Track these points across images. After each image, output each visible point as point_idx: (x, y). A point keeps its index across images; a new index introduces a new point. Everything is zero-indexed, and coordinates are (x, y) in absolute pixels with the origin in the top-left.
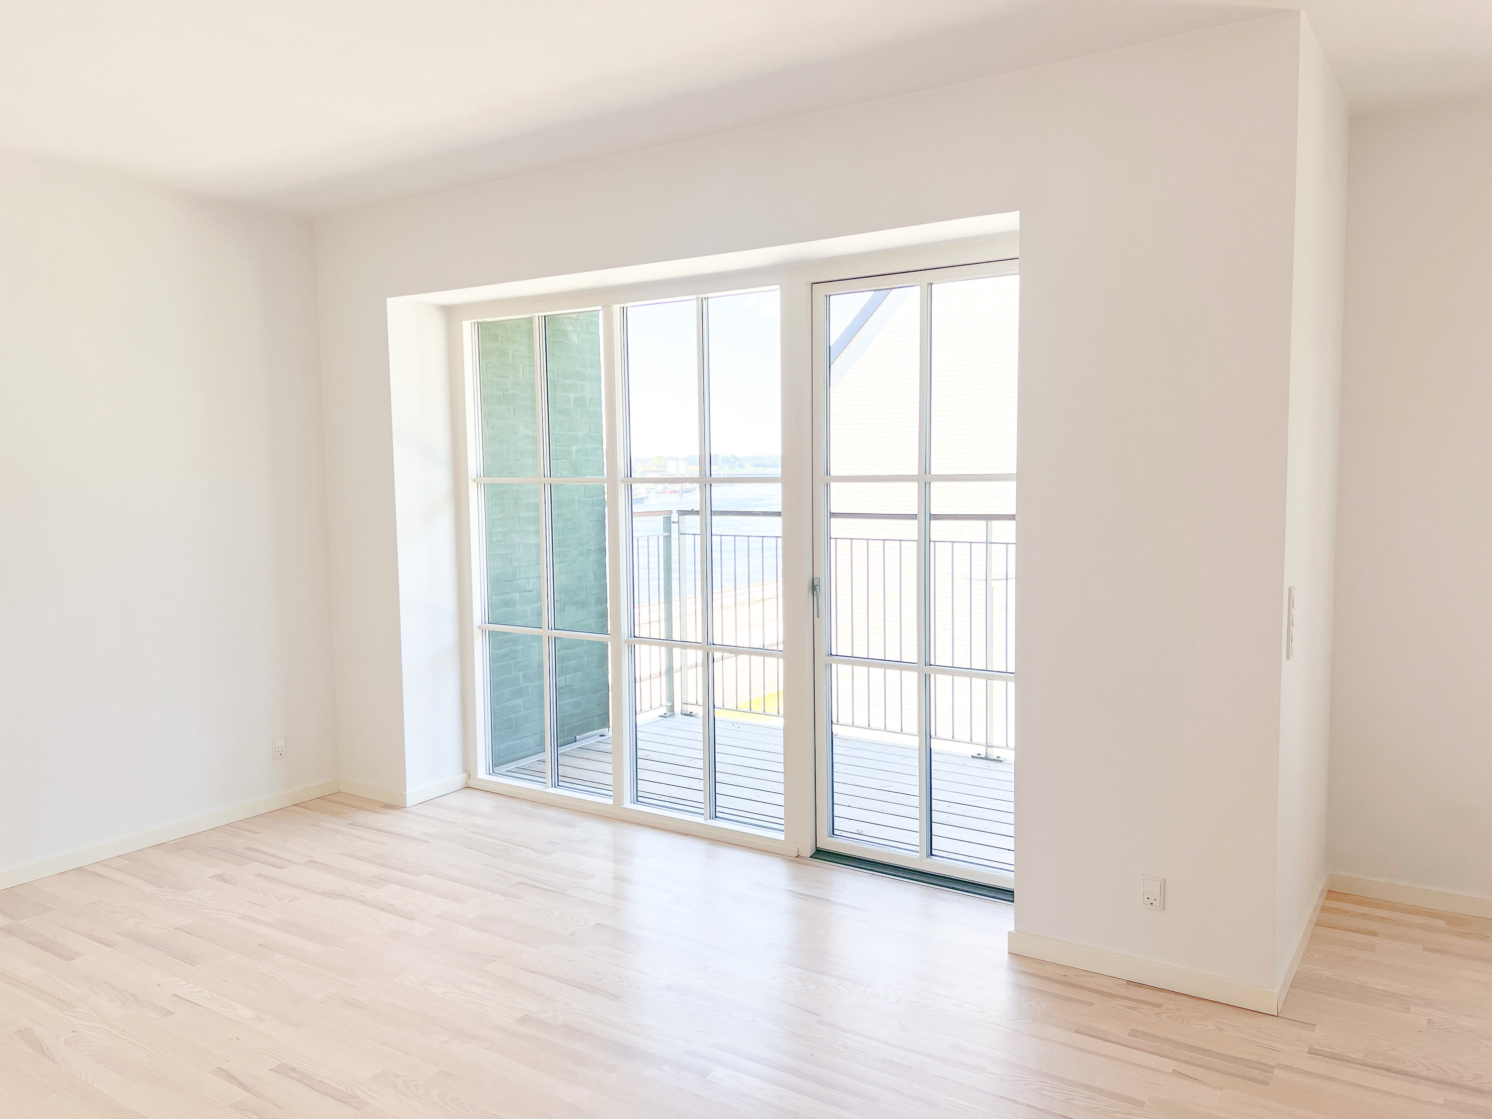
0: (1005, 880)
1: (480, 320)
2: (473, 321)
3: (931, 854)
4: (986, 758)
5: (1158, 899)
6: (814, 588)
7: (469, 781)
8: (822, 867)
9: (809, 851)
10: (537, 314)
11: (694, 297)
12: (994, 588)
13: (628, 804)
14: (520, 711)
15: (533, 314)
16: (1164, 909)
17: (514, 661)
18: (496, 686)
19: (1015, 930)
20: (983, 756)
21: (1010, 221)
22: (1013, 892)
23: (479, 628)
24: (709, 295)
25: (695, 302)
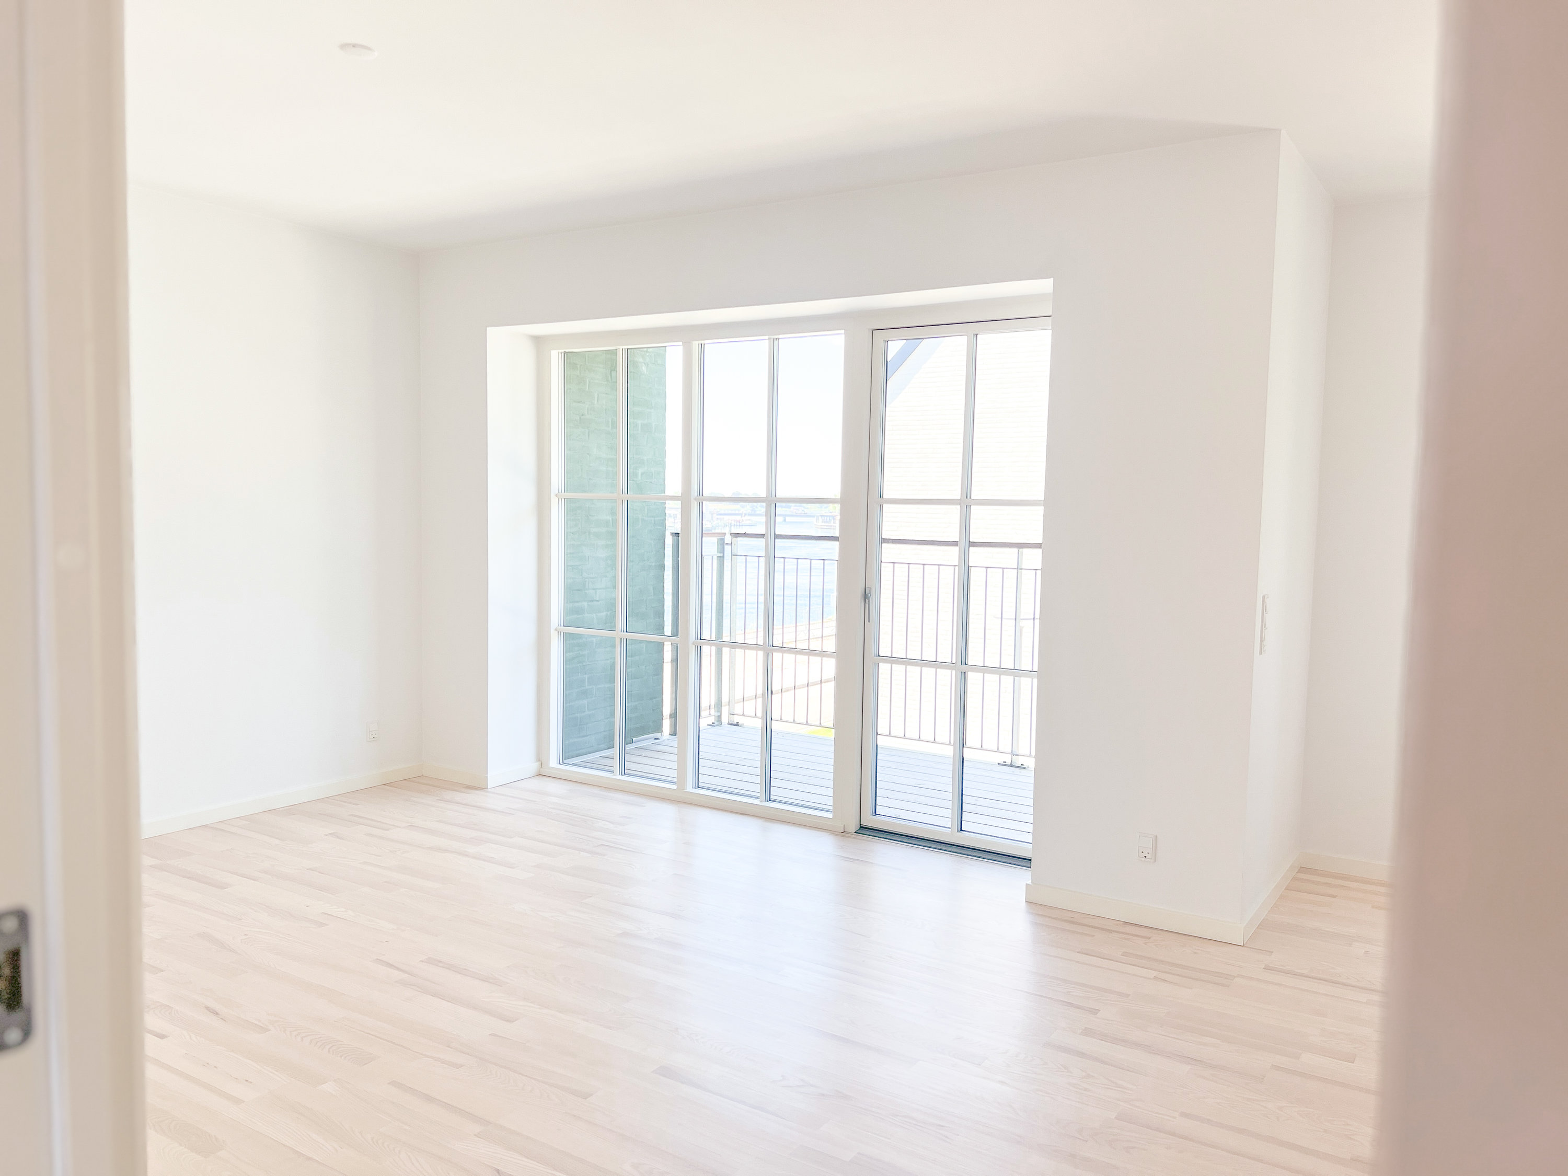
0: (1024, 851)
1: (567, 351)
2: (560, 351)
3: (961, 830)
4: (1011, 765)
5: (1150, 852)
6: (866, 596)
7: (541, 769)
8: (866, 840)
9: (854, 827)
10: (621, 347)
11: (767, 337)
12: (1023, 627)
13: (690, 788)
14: (584, 712)
15: (618, 347)
16: (1155, 861)
17: (581, 664)
18: (568, 685)
19: (1032, 882)
20: (1009, 763)
21: (1045, 285)
22: (1030, 860)
23: (556, 630)
24: (780, 336)
25: (767, 342)
